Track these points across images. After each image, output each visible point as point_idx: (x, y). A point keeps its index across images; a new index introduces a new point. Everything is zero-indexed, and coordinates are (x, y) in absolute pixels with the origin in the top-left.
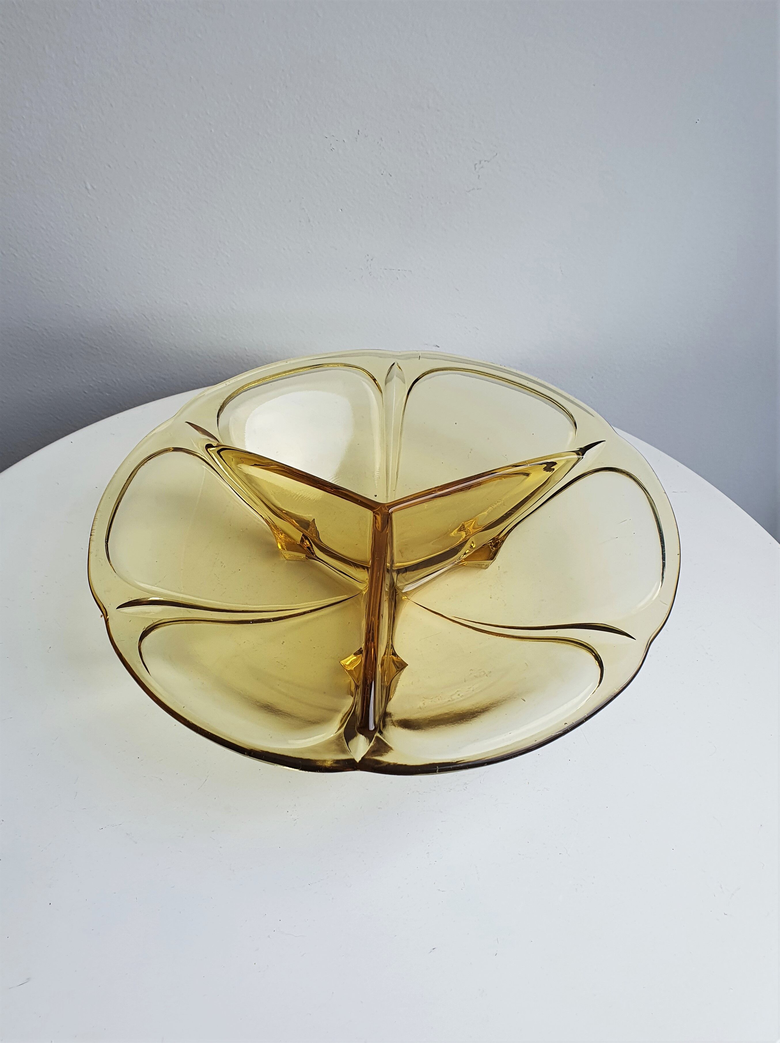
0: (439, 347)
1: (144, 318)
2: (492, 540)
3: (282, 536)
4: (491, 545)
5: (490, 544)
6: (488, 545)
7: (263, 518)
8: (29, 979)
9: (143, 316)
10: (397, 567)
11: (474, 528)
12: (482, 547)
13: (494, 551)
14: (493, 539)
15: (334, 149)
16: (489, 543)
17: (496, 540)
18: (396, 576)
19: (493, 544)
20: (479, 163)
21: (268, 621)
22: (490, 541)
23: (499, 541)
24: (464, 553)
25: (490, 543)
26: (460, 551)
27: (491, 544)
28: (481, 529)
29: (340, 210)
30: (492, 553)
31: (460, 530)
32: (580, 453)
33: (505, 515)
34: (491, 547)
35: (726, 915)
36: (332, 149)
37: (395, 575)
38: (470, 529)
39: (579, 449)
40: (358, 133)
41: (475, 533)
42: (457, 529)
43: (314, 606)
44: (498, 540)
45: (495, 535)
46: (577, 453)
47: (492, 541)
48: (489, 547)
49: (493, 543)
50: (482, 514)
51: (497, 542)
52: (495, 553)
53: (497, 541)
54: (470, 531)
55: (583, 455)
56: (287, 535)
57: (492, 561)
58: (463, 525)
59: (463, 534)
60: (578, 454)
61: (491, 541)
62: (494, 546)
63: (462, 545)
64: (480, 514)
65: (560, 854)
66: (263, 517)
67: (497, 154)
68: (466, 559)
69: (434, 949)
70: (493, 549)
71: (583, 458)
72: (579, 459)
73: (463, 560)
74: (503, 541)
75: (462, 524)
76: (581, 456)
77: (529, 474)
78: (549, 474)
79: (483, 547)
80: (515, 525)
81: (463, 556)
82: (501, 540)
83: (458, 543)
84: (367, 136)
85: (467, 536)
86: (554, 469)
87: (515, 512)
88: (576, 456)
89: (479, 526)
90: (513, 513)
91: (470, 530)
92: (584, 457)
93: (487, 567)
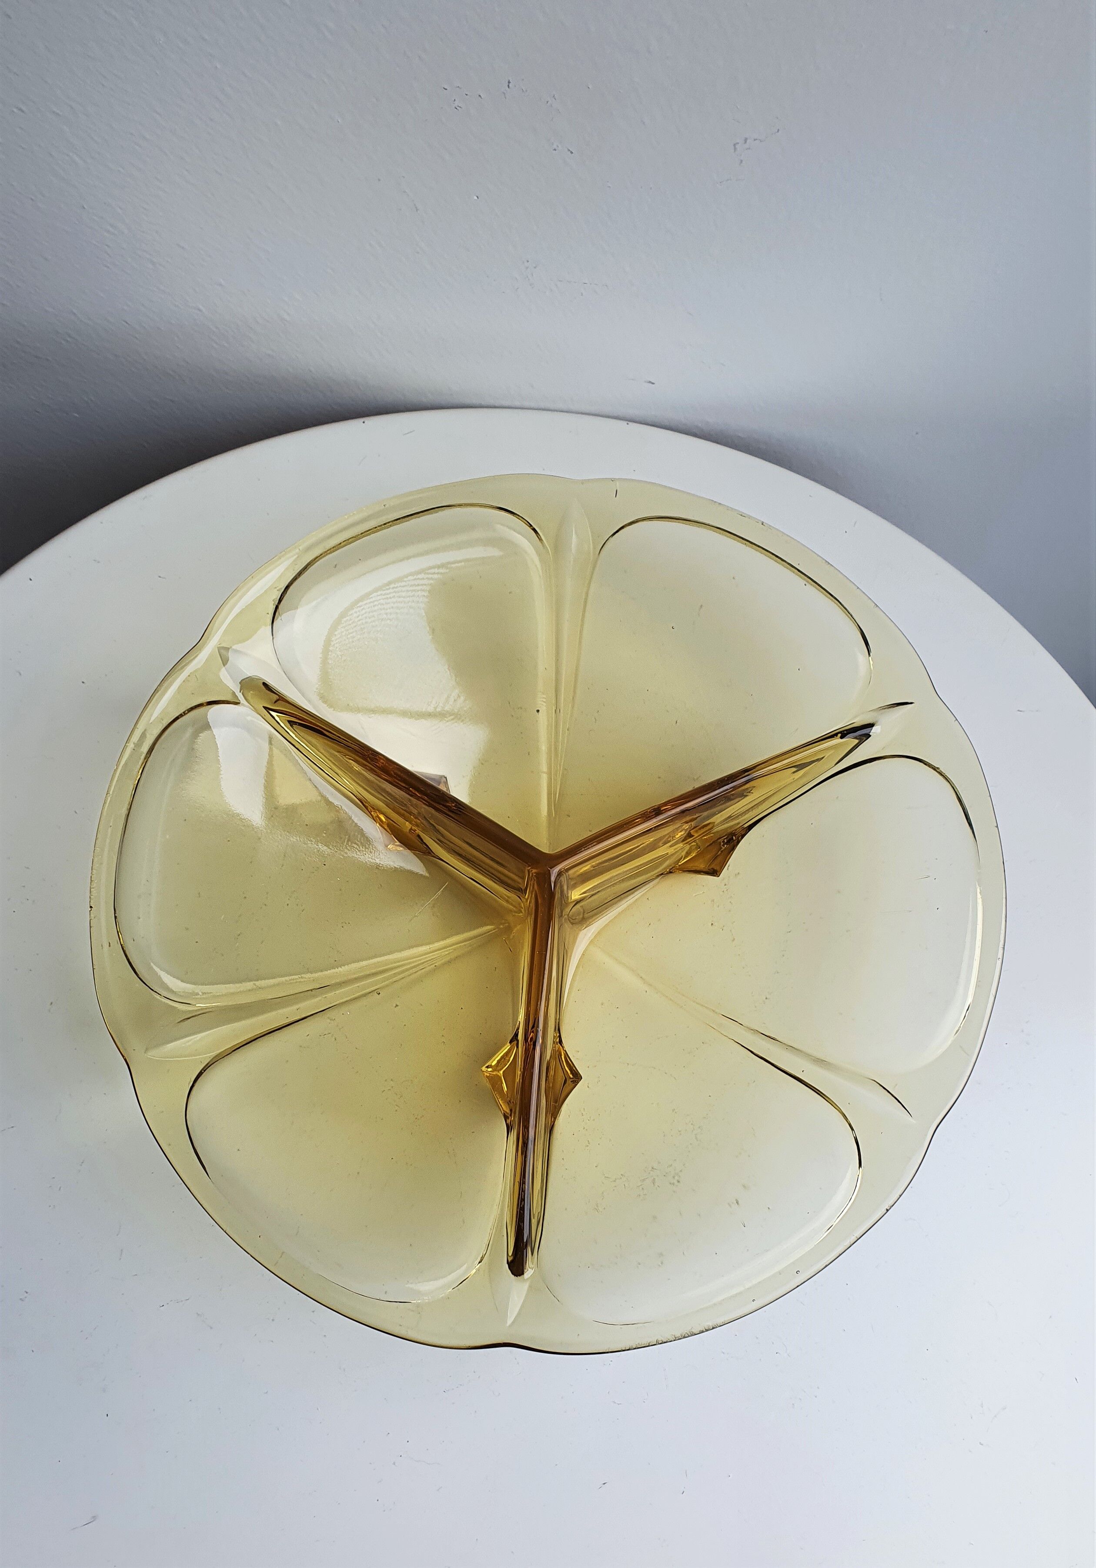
0: (653, 383)
1: (126, 324)
8: (94, 1518)
9: (123, 323)
15: (460, 107)
20: (744, 142)
29: (476, 198)
35: (982, 1445)
36: (457, 108)
40: (508, 86)
65: (777, 1353)
67: (778, 130)
69: (604, 1484)
84: (526, 91)
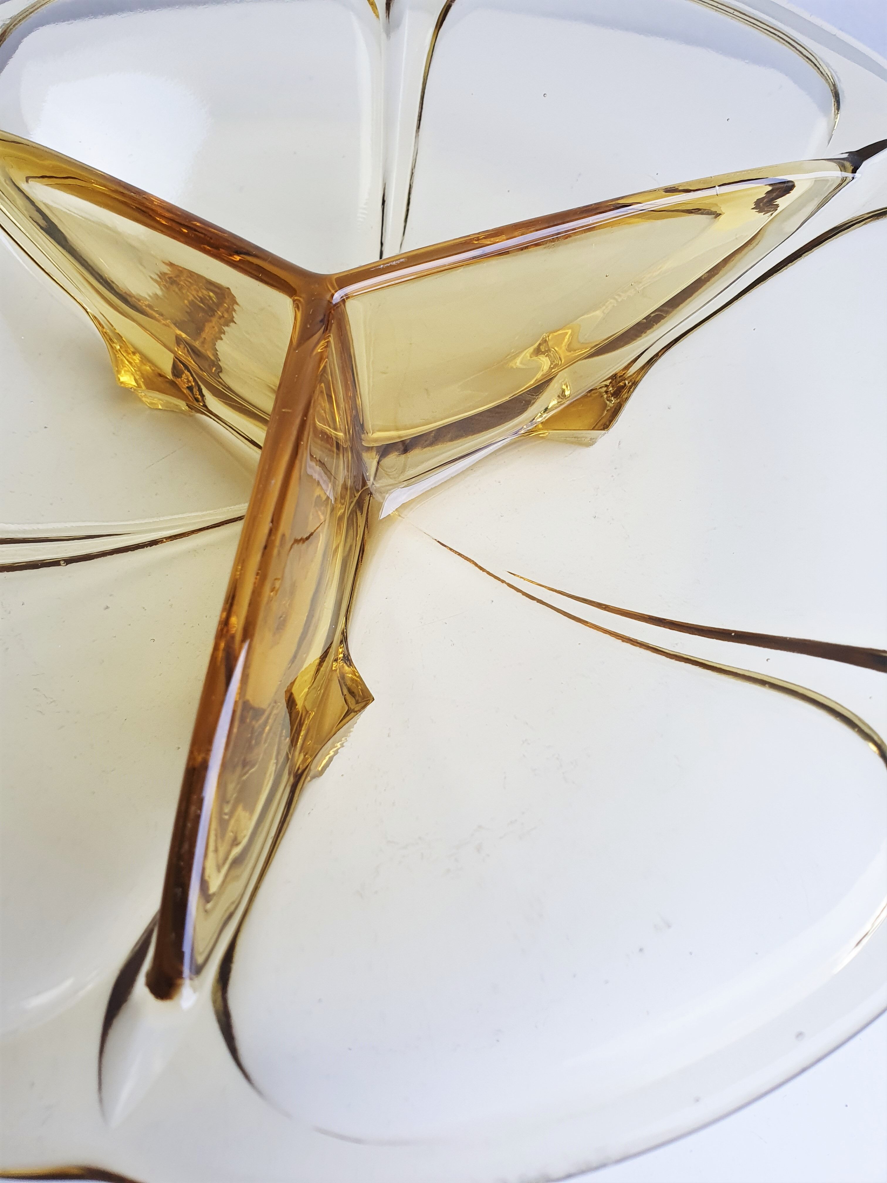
2: (610, 381)
3: (137, 358)
4: (606, 392)
5: (604, 389)
6: (600, 393)
7: (87, 312)
10: (376, 440)
11: (569, 349)
12: (585, 396)
13: (612, 405)
14: (614, 377)
16: (601, 388)
17: (619, 379)
18: (376, 460)
19: (611, 389)
21: (55, 563)
22: (605, 383)
23: (625, 384)
24: (543, 409)
25: (606, 386)
26: (534, 403)
27: (608, 389)
28: (586, 351)
30: (607, 411)
31: (538, 351)
32: (848, 164)
33: (645, 320)
34: (605, 396)
37: (371, 461)
38: (562, 351)
39: (846, 156)
41: (572, 362)
42: (531, 349)
43: (180, 526)
44: (625, 380)
45: (616, 368)
46: (840, 163)
47: (611, 383)
48: (602, 396)
49: (613, 387)
50: (591, 315)
51: (621, 384)
52: (616, 412)
53: (619, 382)
54: (559, 355)
55: (854, 171)
56: (145, 359)
57: (603, 432)
58: (545, 341)
59: (545, 362)
60: (843, 168)
61: (608, 382)
62: (613, 395)
63: (539, 389)
64: (586, 316)
66: (88, 310)
68: (546, 424)
70: (610, 401)
71: (853, 178)
72: (843, 182)
73: (540, 426)
74: (635, 384)
75: (543, 338)
76: (850, 175)
77: (720, 214)
78: (763, 218)
79: (589, 395)
80: (665, 347)
81: (541, 416)
82: (631, 381)
83: (532, 382)
85: (553, 368)
86: (777, 206)
87: (668, 313)
88: (835, 174)
89: (583, 343)
90: (663, 318)
91: (560, 352)
92: (857, 175)
93: (591, 442)
